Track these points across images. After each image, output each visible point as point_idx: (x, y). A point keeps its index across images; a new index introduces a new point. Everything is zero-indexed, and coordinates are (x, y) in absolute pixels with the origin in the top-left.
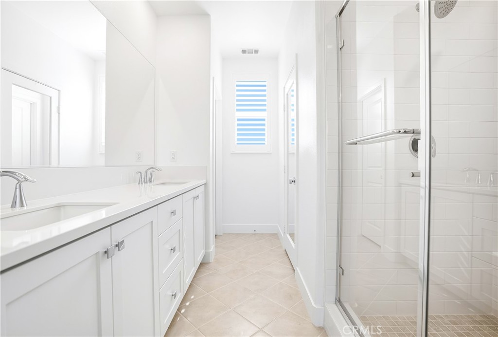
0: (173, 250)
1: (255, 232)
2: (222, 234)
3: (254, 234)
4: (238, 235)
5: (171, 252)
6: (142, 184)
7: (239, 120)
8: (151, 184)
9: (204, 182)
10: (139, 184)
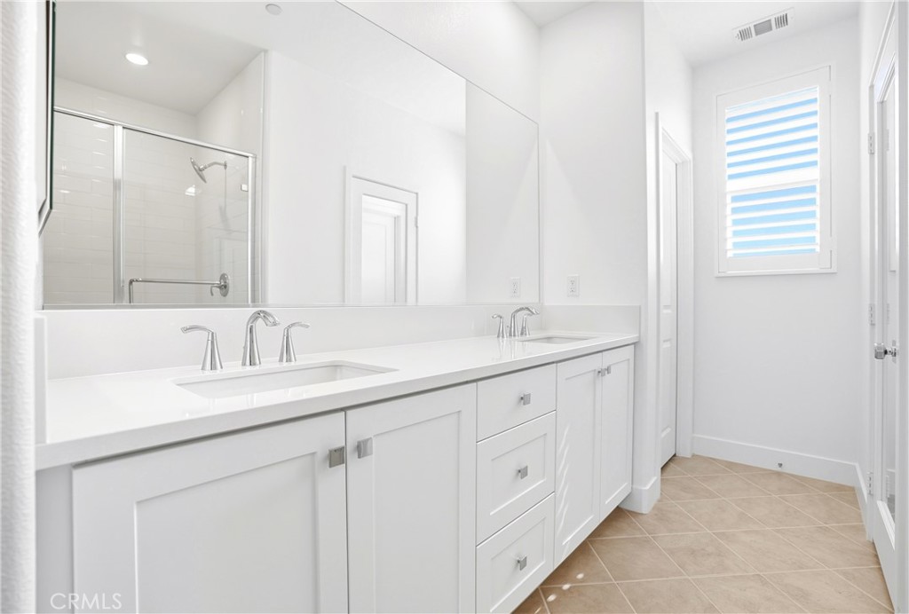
0: (522, 472)
1: (779, 469)
2: (689, 456)
3: (779, 474)
4: (731, 465)
5: (517, 475)
6: (503, 337)
7: (735, 199)
8: (524, 338)
9: (630, 337)
10: (498, 337)
